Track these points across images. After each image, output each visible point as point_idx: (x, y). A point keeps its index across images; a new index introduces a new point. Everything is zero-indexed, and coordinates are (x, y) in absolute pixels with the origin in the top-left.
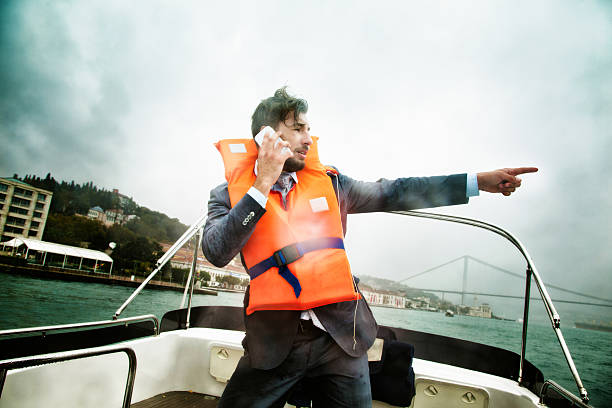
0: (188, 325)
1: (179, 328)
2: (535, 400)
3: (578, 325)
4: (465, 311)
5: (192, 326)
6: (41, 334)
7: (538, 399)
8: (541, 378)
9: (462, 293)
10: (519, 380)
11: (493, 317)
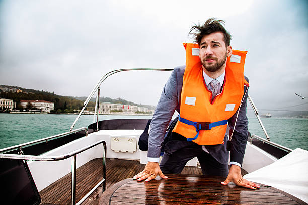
0: (98, 129)
1: (94, 131)
6: (45, 141)
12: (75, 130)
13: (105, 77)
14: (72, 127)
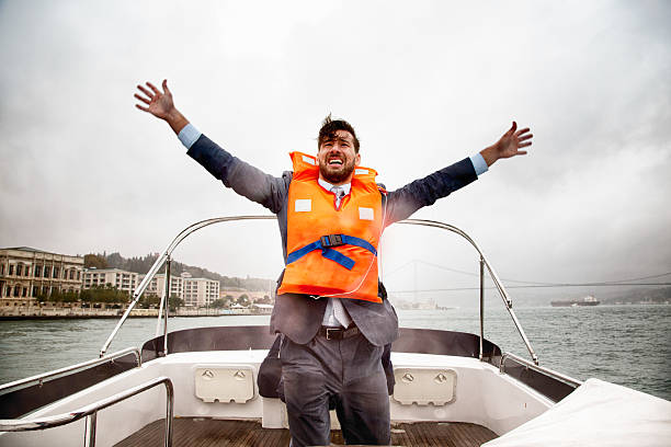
0: (166, 352)
1: (158, 356)
2: (496, 370)
3: (553, 304)
4: (416, 306)
5: (169, 353)
6: (38, 382)
7: (498, 370)
8: (498, 352)
9: (415, 291)
10: (481, 356)
11: (437, 308)
12: (111, 355)
13: (184, 234)
14: (104, 350)
